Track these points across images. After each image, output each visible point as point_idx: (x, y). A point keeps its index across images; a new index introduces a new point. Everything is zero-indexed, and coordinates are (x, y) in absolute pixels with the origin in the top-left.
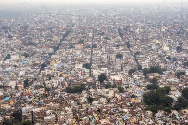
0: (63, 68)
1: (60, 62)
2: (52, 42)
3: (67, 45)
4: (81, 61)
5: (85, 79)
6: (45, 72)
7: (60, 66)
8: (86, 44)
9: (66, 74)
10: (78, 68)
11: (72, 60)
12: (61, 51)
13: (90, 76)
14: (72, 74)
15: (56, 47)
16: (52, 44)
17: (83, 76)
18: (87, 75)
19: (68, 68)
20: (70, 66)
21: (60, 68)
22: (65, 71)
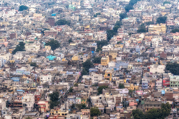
0: (126, 71)
1: (119, 59)
2: (104, 20)
3: (133, 26)
4: (162, 57)
5: (171, 95)
6: (90, 79)
7: (121, 67)
8: (172, 24)
9: (132, 83)
10: (156, 73)
11: (144, 55)
12: (121, 36)
14: (144, 84)
15: (111, 29)
16: (103, 23)
17: (167, 89)
18: (174, 86)
19: (135, 71)
20: (139, 68)
21: (120, 70)
22: (130, 78)
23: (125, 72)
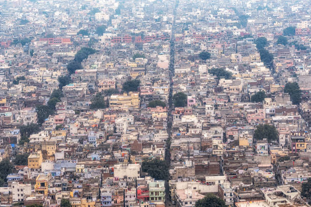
0: (73, 176)
1: (60, 156)
2: (32, 89)
3: (83, 98)
4: (135, 149)
6: (10, 193)
7: (63, 171)
8: (149, 93)
9: (84, 196)
10: (125, 177)
11: (103, 148)
12: (62, 117)
13: (165, 203)
14: (105, 198)
15: (44, 104)
16: (30, 94)
17: (144, 204)
18: (156, 199)
19: (89, 176)
20: (95, 170)
21: (63, 176)
22: (80, 188)
23: (71, 178)
